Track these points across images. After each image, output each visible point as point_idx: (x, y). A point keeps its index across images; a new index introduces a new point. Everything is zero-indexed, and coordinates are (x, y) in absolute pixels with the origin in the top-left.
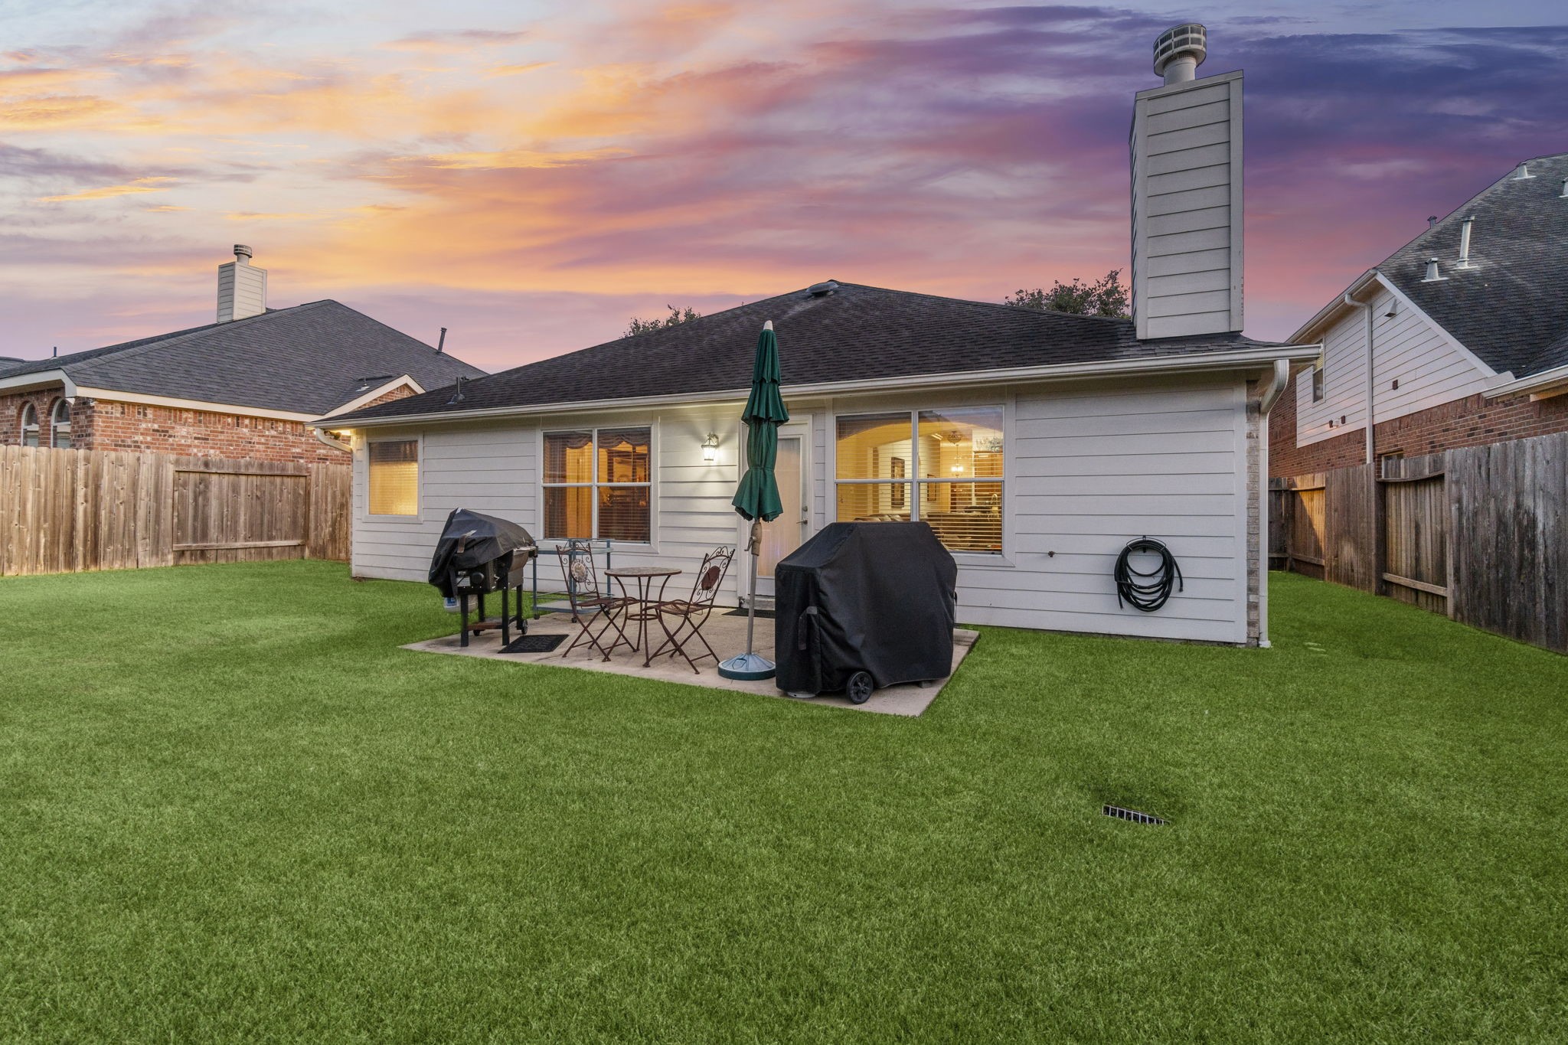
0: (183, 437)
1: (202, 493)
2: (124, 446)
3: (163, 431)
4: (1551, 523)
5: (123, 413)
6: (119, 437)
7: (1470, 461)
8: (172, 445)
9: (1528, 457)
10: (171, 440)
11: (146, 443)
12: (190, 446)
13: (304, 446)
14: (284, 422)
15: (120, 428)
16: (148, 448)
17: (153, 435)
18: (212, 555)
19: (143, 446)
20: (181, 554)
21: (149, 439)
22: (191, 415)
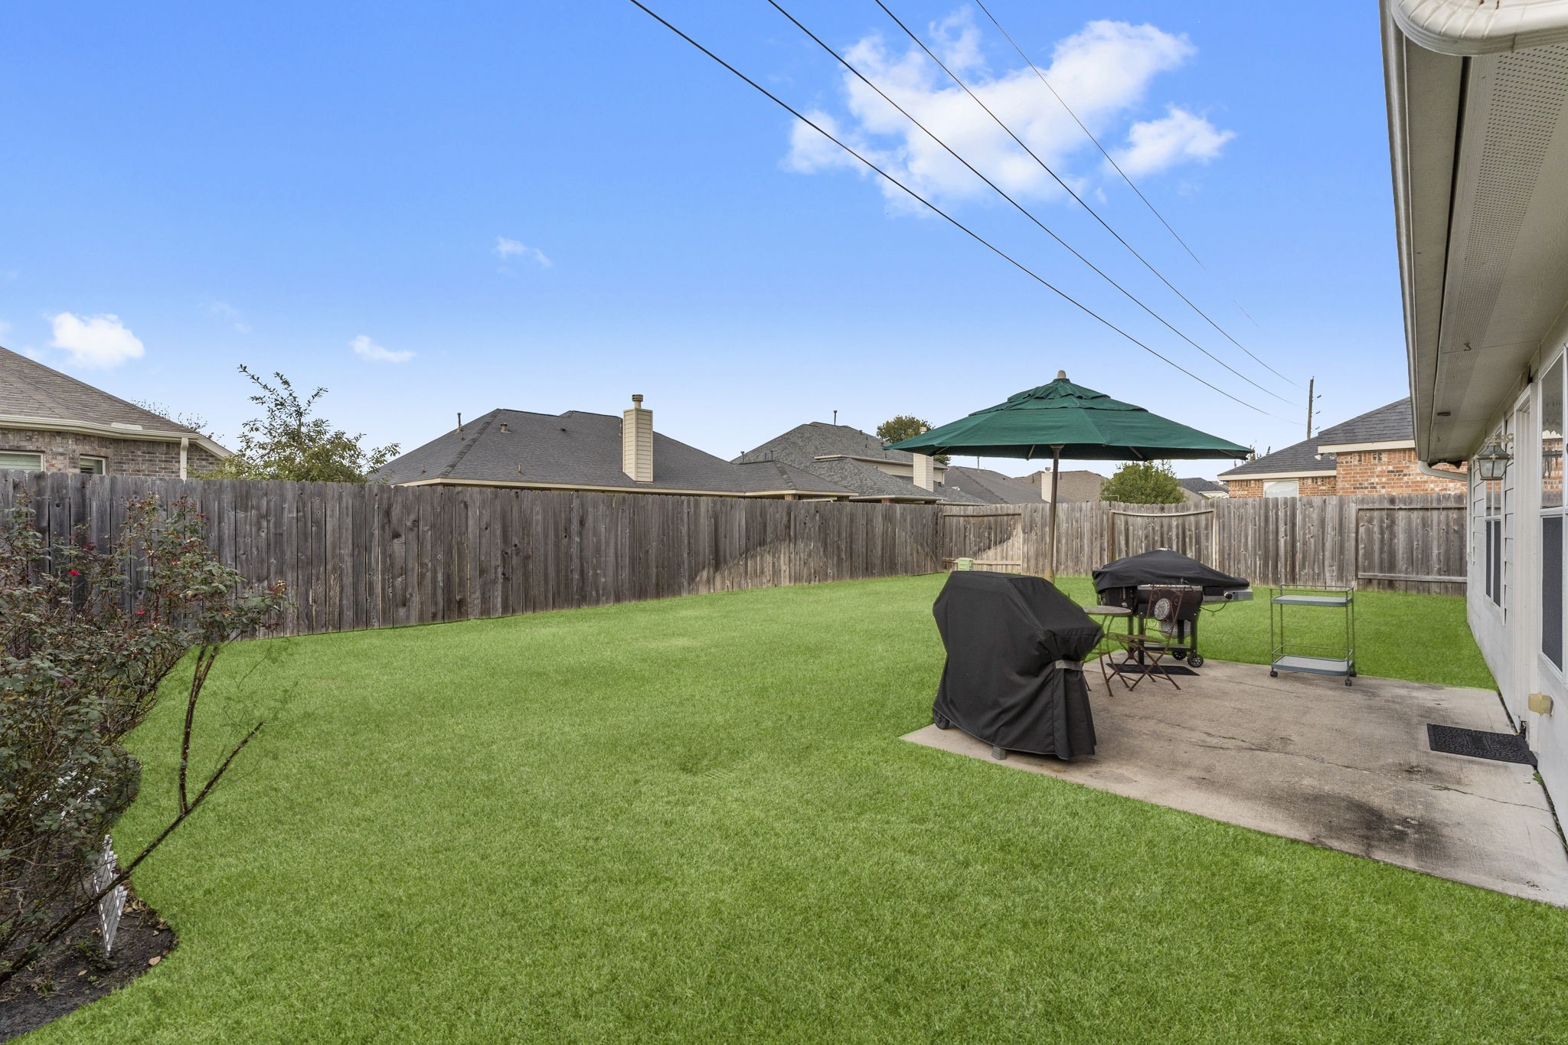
0: (1418, 474)
1: (1388, 528)
2: (1361, 488)
3: (1397, 471)
5: (1360, 461)
6: (1357, 481)
8: (1408, 482)
10: (1405, 478)
11: (1382, 483)
12: (1426, 482)
15: (1358, 473)
16: (1383, 487)
17: (1388, 476)
18: (1401, 585)
19: (1378, 487)
20: (1367, 582)
21: (1384, 480)
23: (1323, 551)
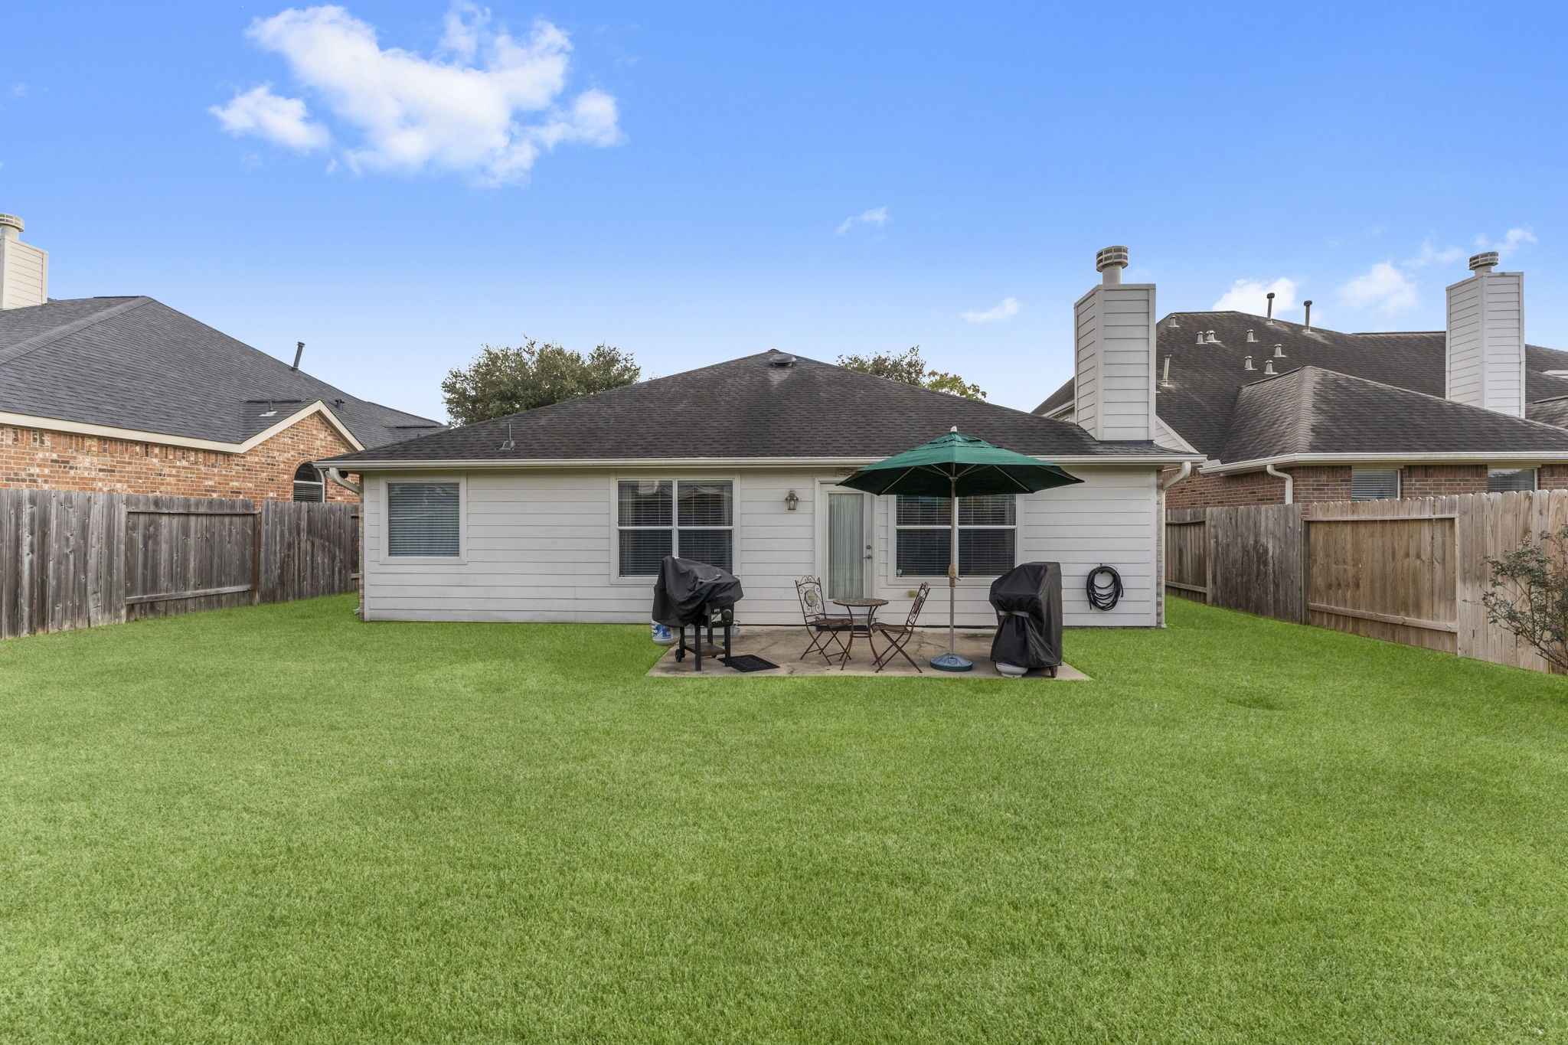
0: (86, 469)
1: (151, 538)
2: (18, 480)
3: (63, 462)
4: (1278, 552)
5: (16, 440)
6: (12, 469)
7: (1224, 515)
8: (74, 478)
9: (1263, 515)
10: (72, 472)
11: (44, 476)
12: (94, 479)
13: (217, 478)
14: (197, 450)
15: (12, 458)
16: (46, 482)
17: (52, 466)
18: (161, 607)
19: (40, 480)
20: (131, 608)
21: (47, 471)
22: (94, 443)
23: (86, 574)
